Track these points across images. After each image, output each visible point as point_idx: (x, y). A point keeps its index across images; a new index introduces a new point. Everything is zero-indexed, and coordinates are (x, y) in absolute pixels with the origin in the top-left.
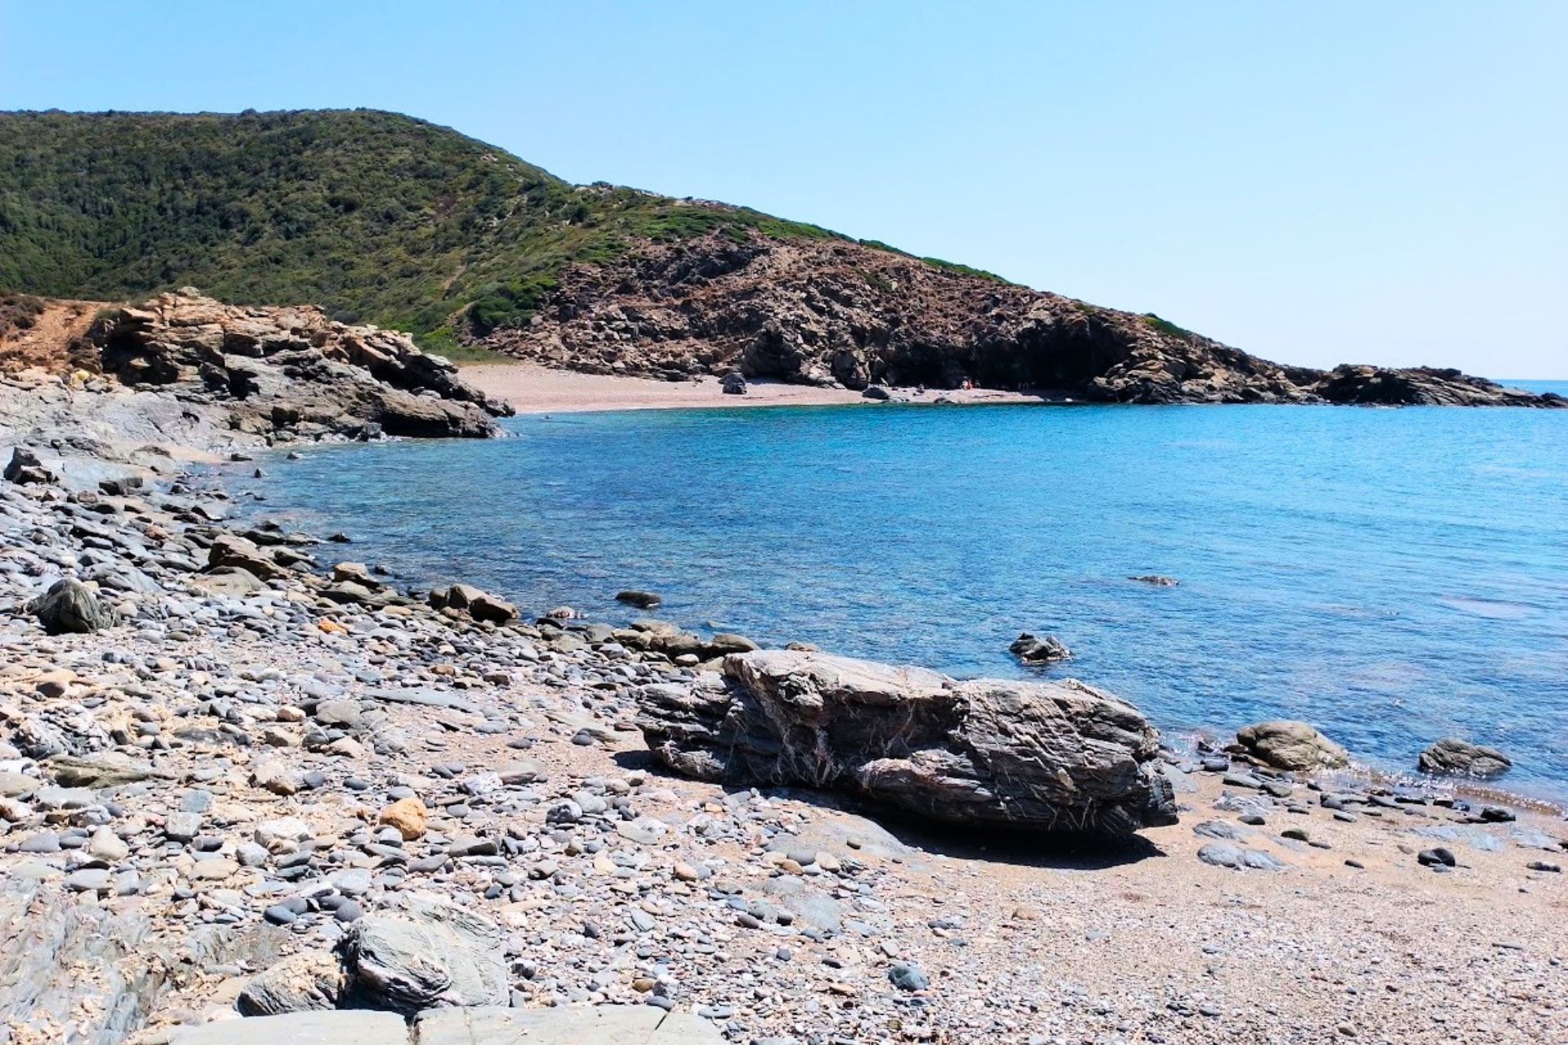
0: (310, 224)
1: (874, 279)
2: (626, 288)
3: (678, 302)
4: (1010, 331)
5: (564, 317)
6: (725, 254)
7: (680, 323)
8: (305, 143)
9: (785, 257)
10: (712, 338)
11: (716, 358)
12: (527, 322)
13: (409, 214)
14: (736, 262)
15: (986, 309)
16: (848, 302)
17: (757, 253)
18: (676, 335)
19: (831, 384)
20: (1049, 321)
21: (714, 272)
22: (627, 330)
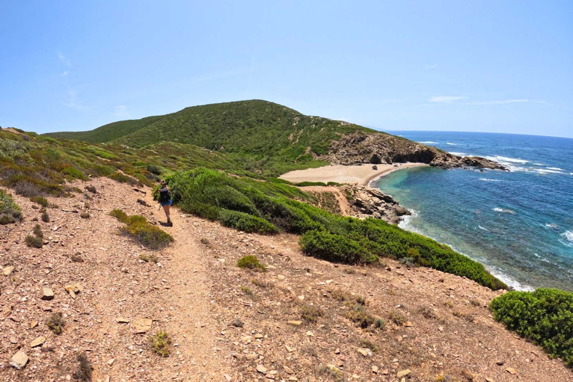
0: (255, 126)
1: (388, 141)
2: (345, 146)
3: (355, 148)
4: (414, 151)
5: (335, 152)
6: (361, 138)
7: (356, 153)
8: (248, 108)
9: (372, 138)
10: (363, 155)
11: (364, 159)
12: (327, 154)
13: (274, 122)
14: (363, 139)
15: (408, 147)
16: (386, 147)
17: (366, 137)
18: (356, 155)
19: (386, 164)
20: (420, 150)
21: (359, 141)
22: (347, 155)
